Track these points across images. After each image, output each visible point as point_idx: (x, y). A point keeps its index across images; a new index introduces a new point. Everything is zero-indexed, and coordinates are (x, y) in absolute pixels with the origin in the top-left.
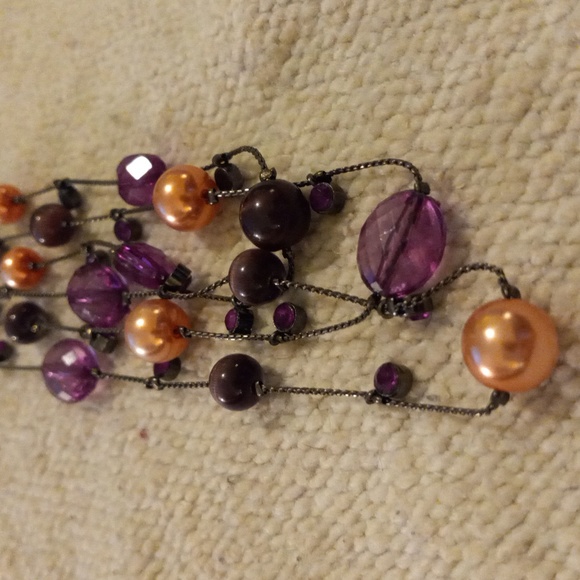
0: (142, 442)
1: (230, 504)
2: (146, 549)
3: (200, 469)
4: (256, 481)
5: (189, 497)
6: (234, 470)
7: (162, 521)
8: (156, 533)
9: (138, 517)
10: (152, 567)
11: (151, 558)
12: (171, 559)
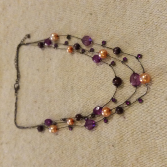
0: (124, 119)
1: (140, 135)
2: (121, 135)
3: (136, 128)
4: (146, 134)
5: (132, 131)
6: (143, 131)
7: (125, 132)
8: (124, 134)
9: (120, 130)
10: (122, 138)
11: (122, 137)
12: (126, 138)
